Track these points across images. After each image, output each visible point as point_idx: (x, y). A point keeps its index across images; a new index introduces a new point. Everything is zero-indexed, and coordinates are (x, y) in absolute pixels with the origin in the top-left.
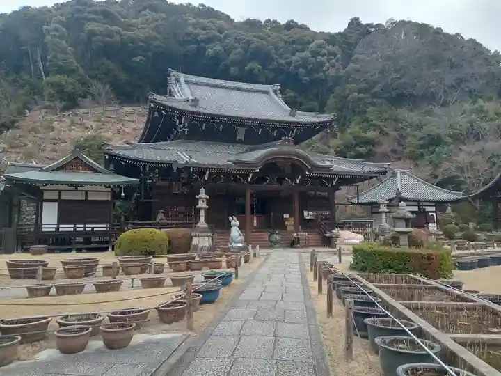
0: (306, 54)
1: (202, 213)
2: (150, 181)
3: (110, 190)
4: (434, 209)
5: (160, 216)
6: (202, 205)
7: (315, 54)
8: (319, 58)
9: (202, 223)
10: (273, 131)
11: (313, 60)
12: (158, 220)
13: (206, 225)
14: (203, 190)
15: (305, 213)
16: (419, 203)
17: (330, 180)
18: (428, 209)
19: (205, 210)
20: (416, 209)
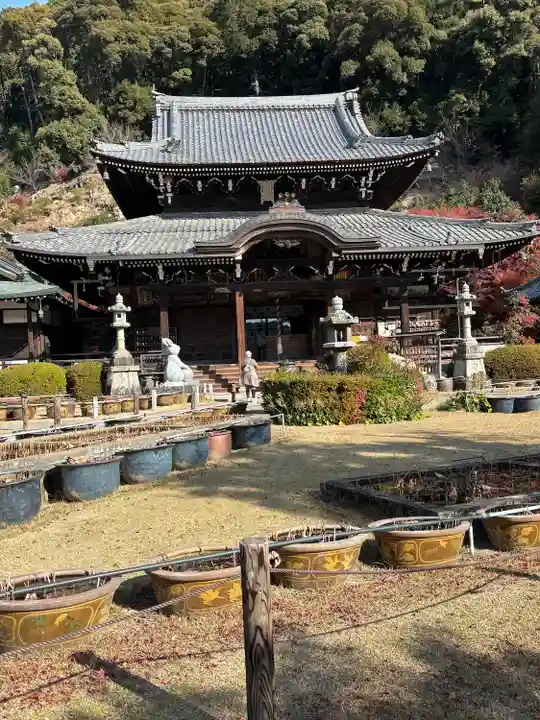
1: (121, 334)
2: (102, 288)
3: (24, 306)
6: (121, 321)
9: (122, 351)
10: (329, 181)
13: (127, 354)
14: (120, 298)
19: (127, 330)
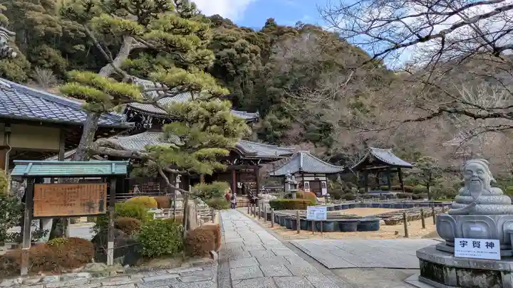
0: (232, 51)
1: (178, 185)
4: (324, 178)
5: (136, 189)
7: (240, 51)
8: (243, 55)
11: (238, 56)
12: (135, 193)
15: (239, 184)
16: (315, 174)
17: (256, 161)
18: (321, 179)
20: (313, 179)
